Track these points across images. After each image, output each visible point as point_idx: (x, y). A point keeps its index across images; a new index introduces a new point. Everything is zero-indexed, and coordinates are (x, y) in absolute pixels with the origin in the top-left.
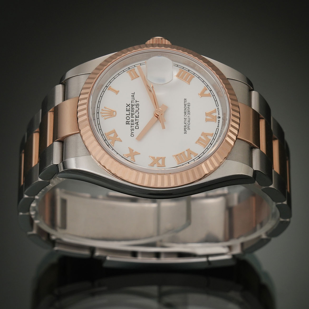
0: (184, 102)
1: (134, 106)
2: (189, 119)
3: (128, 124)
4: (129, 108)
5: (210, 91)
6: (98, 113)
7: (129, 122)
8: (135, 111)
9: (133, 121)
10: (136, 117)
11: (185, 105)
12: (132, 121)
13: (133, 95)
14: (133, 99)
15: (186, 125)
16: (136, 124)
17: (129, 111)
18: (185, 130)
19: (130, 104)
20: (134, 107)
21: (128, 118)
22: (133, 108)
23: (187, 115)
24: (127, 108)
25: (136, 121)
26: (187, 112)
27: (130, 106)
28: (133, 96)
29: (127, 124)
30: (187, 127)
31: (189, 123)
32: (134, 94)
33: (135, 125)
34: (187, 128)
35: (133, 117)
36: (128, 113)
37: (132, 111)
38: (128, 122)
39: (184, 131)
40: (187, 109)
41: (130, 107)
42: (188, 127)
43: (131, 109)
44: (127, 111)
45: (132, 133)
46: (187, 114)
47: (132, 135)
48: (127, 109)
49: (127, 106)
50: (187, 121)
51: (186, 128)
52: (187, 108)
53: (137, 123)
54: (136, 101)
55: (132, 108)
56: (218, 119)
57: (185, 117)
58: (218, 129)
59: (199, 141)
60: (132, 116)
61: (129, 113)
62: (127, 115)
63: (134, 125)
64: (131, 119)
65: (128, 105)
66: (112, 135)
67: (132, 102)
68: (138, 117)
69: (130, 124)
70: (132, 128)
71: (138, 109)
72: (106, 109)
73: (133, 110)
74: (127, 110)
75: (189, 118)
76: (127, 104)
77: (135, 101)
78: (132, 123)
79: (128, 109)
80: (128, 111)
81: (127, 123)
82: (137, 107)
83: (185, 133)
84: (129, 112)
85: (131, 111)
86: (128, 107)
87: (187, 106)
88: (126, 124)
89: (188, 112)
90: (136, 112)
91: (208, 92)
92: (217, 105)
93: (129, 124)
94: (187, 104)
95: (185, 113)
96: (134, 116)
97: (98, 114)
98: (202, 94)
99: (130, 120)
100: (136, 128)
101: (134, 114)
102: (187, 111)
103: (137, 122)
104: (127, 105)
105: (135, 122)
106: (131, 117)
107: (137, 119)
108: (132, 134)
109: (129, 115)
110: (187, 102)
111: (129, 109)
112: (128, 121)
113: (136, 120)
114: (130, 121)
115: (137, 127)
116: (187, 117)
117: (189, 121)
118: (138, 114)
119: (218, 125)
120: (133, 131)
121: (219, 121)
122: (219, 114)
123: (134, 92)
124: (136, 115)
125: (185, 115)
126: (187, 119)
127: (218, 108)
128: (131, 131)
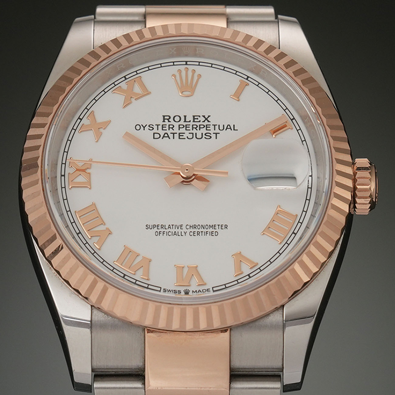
0: (219, 225)
1: (207, 130)
2: (180, 234)
3: (164, 119)
4: (200, 121)
5: (249, 275)
6: (186, 64)
7: (169, 121)
8: (194, 131)
9: (172, 128)
10: (179, 134)
11: (213, 226)
12: (171, 126)
13: (230, 128)
14: (221, 128)
15: (167, 227)
16: (165, 134)
17: (194, 121)
18: (154, 226)
19: (209, 121)
20: (204, 131)
21: (177, 119)
22: (200, 128)
23: (188, 231)
24: (199, 116)
25: (171, 133)
26: (196, 230)
27: (206, 123)
28: (229, 127)
30: (162, 230)
31: (170, 234)
32: (232, 129)
33: (162, 133)
34: (158, 231)
35: (179, 128)
36: (190, 118)
37: (195, 126)
38: (168, 119)
39: (151, 224)
40: (203, 230)
41: (204, 121)
42: (162, 233)
43: (198, 124)
44: (194, 116)
45: (144, 128)
46: (193, 230)
47: (139, 127)
48: (198, 117)
49: (204, 116)
50: (177, 230)
51: (160, 228)
52: (205, 230)
53: (166, 136)
54: (216, 134)
55: (201, 126)
56: (182, 289)
57: (184, 227)
58: (159, 289)
59: (129, 253)
60: (181, 126)
62: (185, 116)
63: (163, 130)
64: (176, 125)
65: (206, 119)
67: (215, 125)
68: (179, 138)
69: (164, 123)
70: (155, 127)
71: (199, 136)
72: (196, 78)
73: (196, 128)
74: (196, 117)
75: (183, 234)
76: (209, 116)
77: (217, 131)
78: (167, 127)
79: (197, 119)
80: (194, 119)
81: (166, 118)
82: (204, 136)
84: (192, 120)
85: (193, 125)
86: (202, 119)
87: (211, 230)
88: (164, 116)
89: (196, 233)
90: (193, 134)
91: (246, 270)
92: (215, 289)
93: (164, 121)
94: (215, 230)
95: (195, 227)
96: (183, 130)
97: (185, 63)
98: (239, 258)
99: (172, 122)
100: (154, 133)
101: (186, 130)
102: (200, 230)
103: (168, 136)
104: (206, 117)
105: (169, 132)
106: (179, 125)
107: (176, 136)
108: (142, 128)
109: (185, 121)
110: (219, 231)
111: (198, 120)
112: (171, 120)
113: (174, 134)
114: (170, 123)
115: (157, 136)
116: (185, 230)
117: (175, 234)
118: (187, 137)
119: (169, 290)
120: (149, 129)
121: (178, 292)
122: (195, 292)
123: (237, 130)
124: (184, 133)
125: (190, 227)
126: (179, 230)
127: (208, 290)
128: (147, 126)
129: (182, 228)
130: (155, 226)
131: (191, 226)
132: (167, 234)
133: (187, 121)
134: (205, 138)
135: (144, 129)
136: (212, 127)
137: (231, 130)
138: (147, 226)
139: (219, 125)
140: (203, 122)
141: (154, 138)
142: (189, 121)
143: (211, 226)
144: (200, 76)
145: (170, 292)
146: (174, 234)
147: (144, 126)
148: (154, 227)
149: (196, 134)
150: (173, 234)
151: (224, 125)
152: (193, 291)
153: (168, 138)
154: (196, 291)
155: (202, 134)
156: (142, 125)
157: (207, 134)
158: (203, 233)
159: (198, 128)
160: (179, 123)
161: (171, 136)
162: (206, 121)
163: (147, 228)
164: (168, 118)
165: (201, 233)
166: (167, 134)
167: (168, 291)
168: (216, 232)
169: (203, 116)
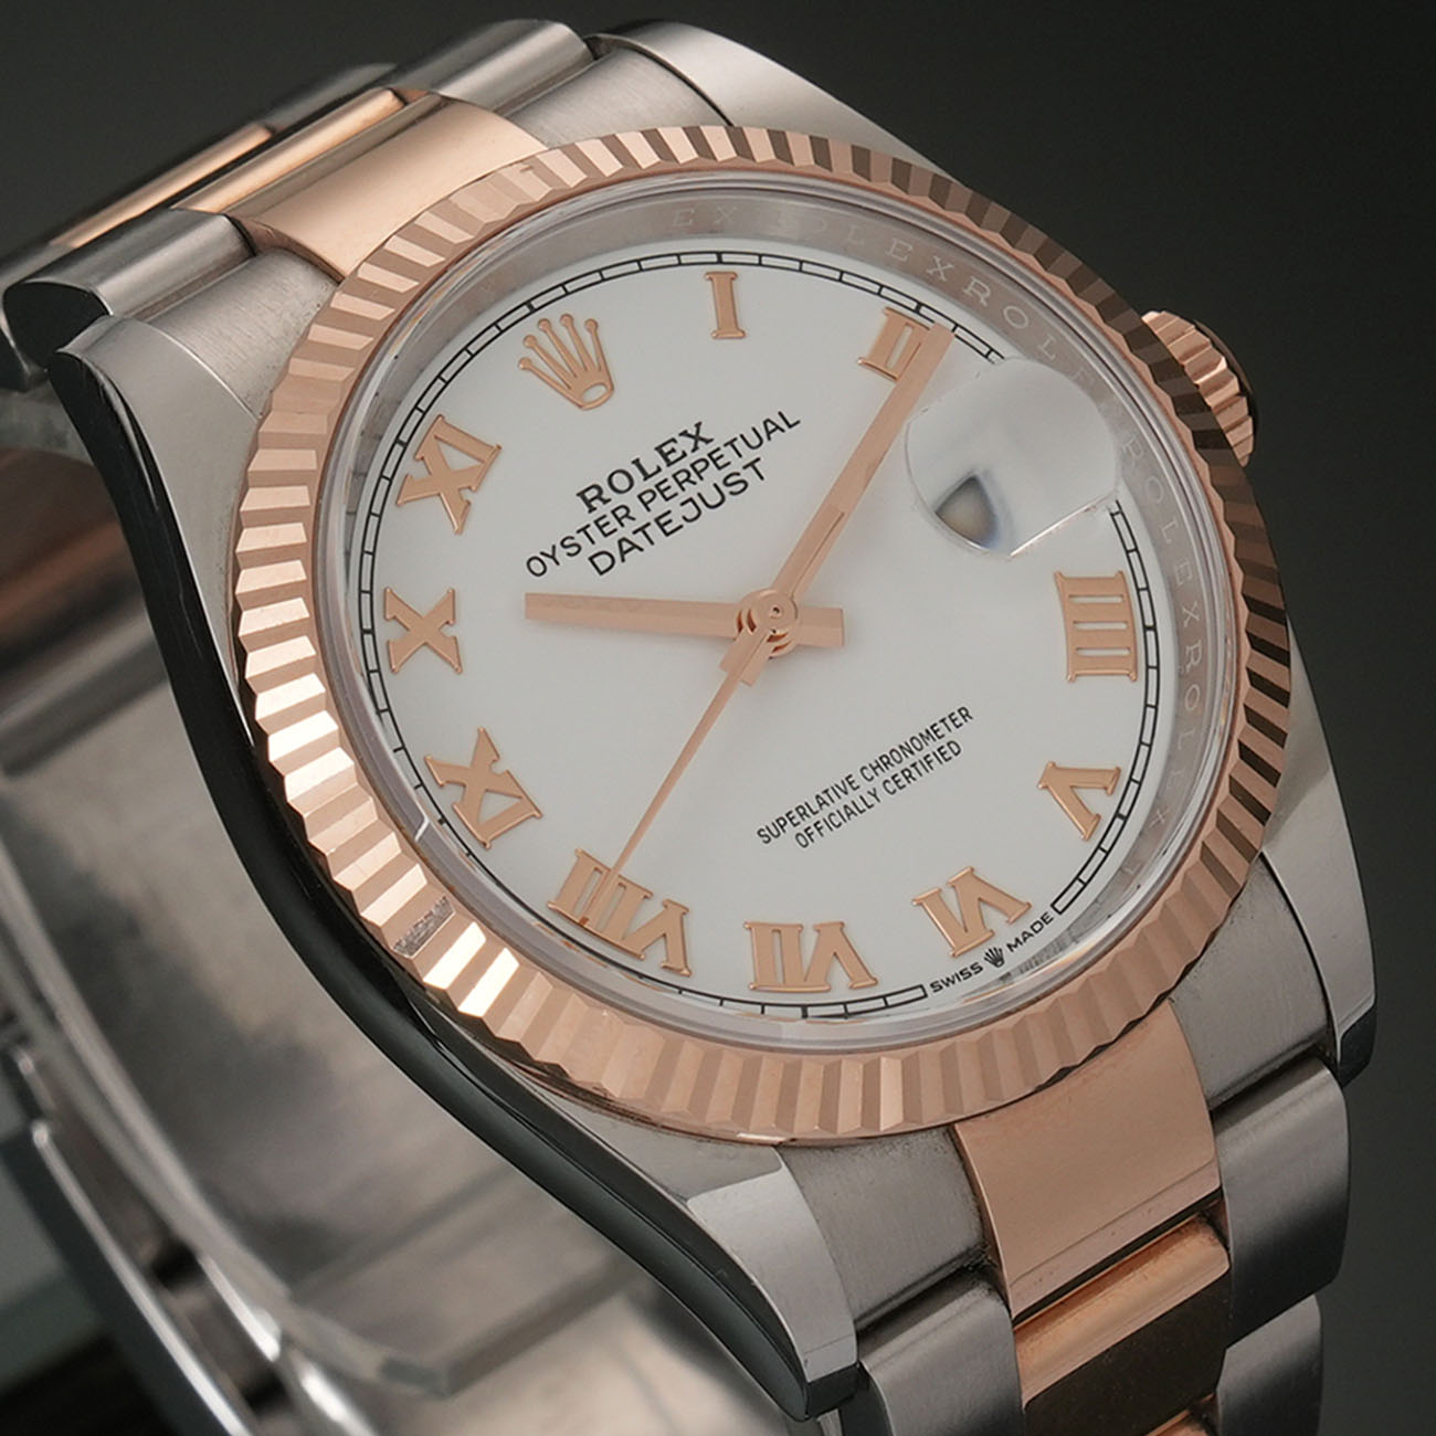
0: (943, 721)
1: (719, 468)
2: (862, 806)
3: (588, 502)
4: (684, 455)
5: (1117, 815)
6: (533, 310)
7: (605, 502)
8: (691, 491)
9: (627, 516)
10: (657, 520)
11: (932, 732)
12: (621, 513)
13: (778, 427)
14: (754, 441)
15: (815, 806)
16: (620, 542)
17: (669, 464)
18: (780, 824)
19: (707, 441)
20: (713, 475)
21: (621, 482)
22: (698, 473)
23: (877, 783)
24: (674, 440)
25: (635, 532)
26: (896, 769)
27: (704, 450)
28: (770, 428)
29: (584, 499)
30: (809, 822)
31: (837, 820)
32: (784, 426)
33: (611, 545)
34: (800, 829)
35: (645, 504)
36: (652, 461)
37: (682, 477)
38: (598, 497)
39: (767, 821)
40: (912, 759)
41: (695, 449)
42: (814, 830)
43: (685, 464)
44: (659, 449)
45: (553, 557)
46: (887, 775)
47: (539, 563)
48: (672, 445)
49: (685, 434)
50: (846, 800)
51: (798, 819)
52: (919, 756)
53: (626, 548)
54: (752, 464)
55: (700, 466)
56: (979, 957)
57: (858, 779)
58: (919, 993)
59: (773, 937)
60: (647, 497)
61: (659, 470)
62: (636, 462)
63: (606, 535)
64: (630, 499)
65: (697, 438)
66: (458, 460)
67: (731, 443)
68: (667, 534)
69: (596, 515)
70: (581, 539)
71: (714, 498)
72: (587, 337)
73: (687, 480)
74: (666, 449)
75: (870, 800)
76: (698, 426)
77: (749, 455)
78: (610, 518)
79: (673, 450)
80: (665, 456)
81: (589, 495)
82: (726, 490)
83: (766, 836)
84: (663, 464)
85: (674, 476)
86: (686, 444)
87: (933, 745)
88: (581, 495)
89: (901, 777)
90: (691, 500)
91: (1104, 805)
92: (1059, 906)
93: (592, 509)
94: (943, 742)
95: (884, 762)
96: (659, 506)
97: (525, 310)
98: (1062, 781)
99: (617, 500)
100: (591, 559)
101: (667, 499)
102: (906, 763)
103: (634, 546)
104: (693, 432)
105: (626, 531)
106: (640, 497)
107: (654, 530)
108: (547, 561)
109: (647, 477)
110: (955, 736)
111: (679, 454)
112: (608, 493)
113: (642, 529)
114: (611, 506)
115: (603, 562)
116: (866, 787)
117: (849, 812)
118: (685, 518)
119: (948, 979)
120: (569, 554)
121: (972, 972)
122: (1016, 946)
123: (798, 422)
124: (669, 512)
125: (874, 769)
126: (854, 795)
127: (1045, 920)
128: (558, 547)
129: (854, 785)
130: (782, 822)
131: (874, 765)
132: (831, 825)
133: (650, 472)
134: (732, 493)
135: (557, 563)
136: (728, 453)
137: (783, 430)
138: (762, 833)
139: (742, 436)
140: (693, 451)
141: (601, 573)
142: (655, 469)
143: (924, 733)
144: (593, 325)
145: (953, 982)
146: (848, 815)
147: (550, 553)
148: (782, 827)
149: (699, 495)
150: (845, 817)
151: (754, 430)
152: (1009, 946)
153: (636, 550)
154: (1017, 940)
155: (716, 486)
156: (542, 554)
157: (729, 481)
158: (919, 766)
159: (694, 477)
160: (637, 490)
161: (639, 539)
162: (700, 444)
163: (766, 839)
164: (594, 492)
165: (912, 769)
166: (624, 539)
167: (947, 985)
168: (948, 744)
169: (681, 434)
